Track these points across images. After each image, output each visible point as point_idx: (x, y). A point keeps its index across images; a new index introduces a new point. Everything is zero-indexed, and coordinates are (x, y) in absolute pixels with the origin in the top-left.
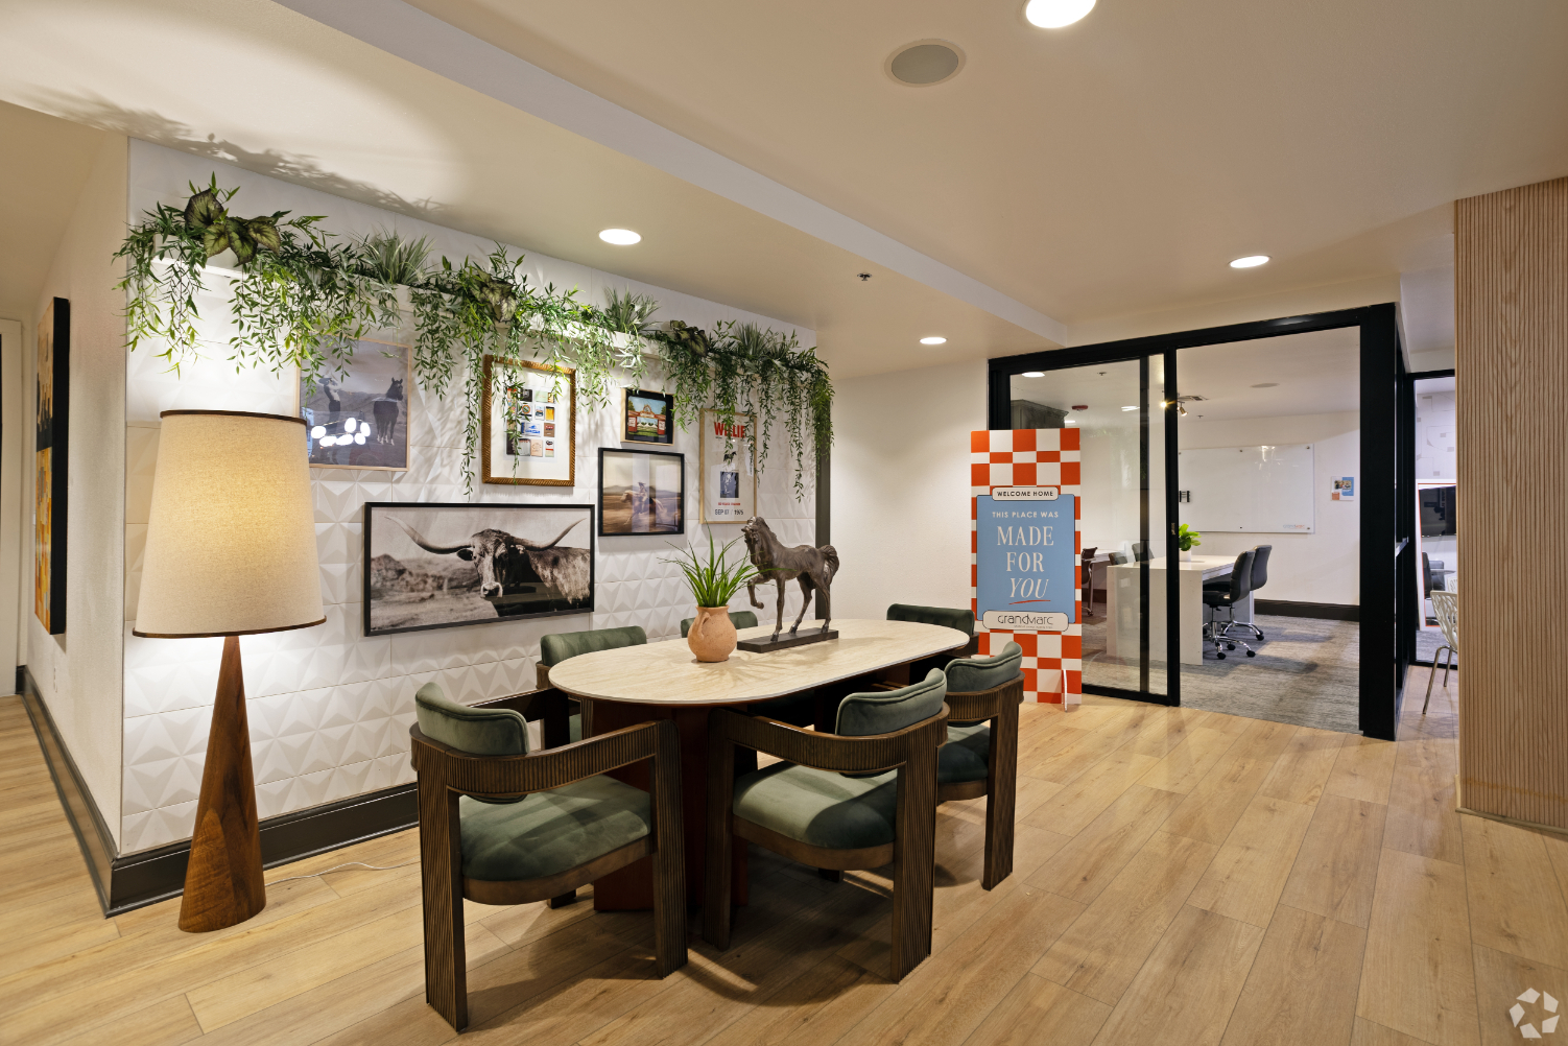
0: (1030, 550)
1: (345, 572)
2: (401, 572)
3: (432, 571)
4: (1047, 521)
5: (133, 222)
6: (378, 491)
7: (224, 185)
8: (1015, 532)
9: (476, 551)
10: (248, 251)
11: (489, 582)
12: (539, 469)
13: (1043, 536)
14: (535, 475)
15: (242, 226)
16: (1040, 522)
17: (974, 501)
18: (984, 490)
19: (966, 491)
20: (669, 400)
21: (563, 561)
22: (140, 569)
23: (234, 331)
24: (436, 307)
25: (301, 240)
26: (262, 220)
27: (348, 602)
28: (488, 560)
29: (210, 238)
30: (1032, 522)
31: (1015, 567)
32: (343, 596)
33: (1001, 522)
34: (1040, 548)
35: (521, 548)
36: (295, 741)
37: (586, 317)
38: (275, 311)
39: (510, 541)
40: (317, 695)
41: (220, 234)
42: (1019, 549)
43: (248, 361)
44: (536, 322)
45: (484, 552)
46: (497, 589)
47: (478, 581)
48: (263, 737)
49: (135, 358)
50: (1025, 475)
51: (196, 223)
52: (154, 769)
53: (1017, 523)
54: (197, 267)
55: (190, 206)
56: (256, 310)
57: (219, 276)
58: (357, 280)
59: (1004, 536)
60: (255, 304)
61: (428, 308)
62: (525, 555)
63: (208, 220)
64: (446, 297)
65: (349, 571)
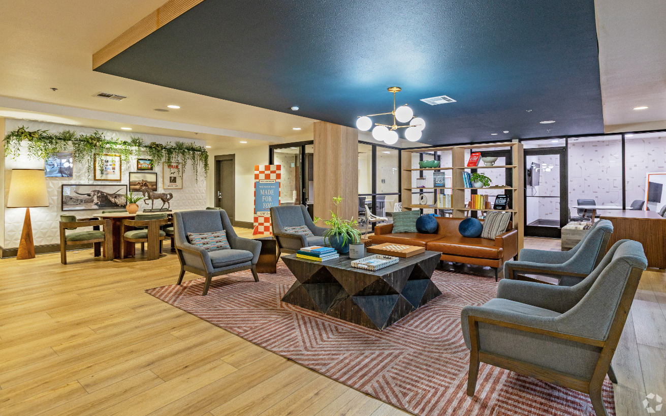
0: (268, 196)
1: (57, 199)
2: (71, 199)
3: (79, 198)
4: (272, 189)
5: (6, 134)
6: (65, 182)
7: (26, 126)
8: (265, 191)
9: (92, 195)
10: (31, 138)
11: (96, 200)
12: (110, 177)
13: (272, 192)
14: (109, 179)
15: (30, 134)
16: (271, 189)
17: (255, 183)
18: (258, 180)
19: (254, 181)
20: (151, 160)
21: (118, 197)
22: (8, 197)
23: (29, 153)
24: (79, 145)
25: (44, 135)
26: (35, 132)
27: (57, 204)
28: (96, 197)
29: (23, 137)
30: (269, 189)
31: (265, 200)
32: (56, 202)
33: (262, 189)
34: (271, 195)
35: (105, 194)
36: (45, 231)
37: (125, 143)
38: (38, 148)
39: (102, 192)
40: (50, 222)
41: (25, 136)
42: (265, 195)
43: (32, 158)
44: (108, 146)
45: (94, 195)
46: (98, 203)
47: (92, 201)
48: (36, 229)
49: (6, 159)
50: (268, 177)
51: (20, 133)
52: (11, 234)
53: (265, 189)
54: (20, 142)
55: (18, 131)
56: (33, 149)
57: (25, 143)
58: (58, 141)
59: (262, 192)
60: (33, 147)
61: (77, 145)
62: (106, 196)
63: (22, 133)
64: (82, 142)
65: (58, 198)
